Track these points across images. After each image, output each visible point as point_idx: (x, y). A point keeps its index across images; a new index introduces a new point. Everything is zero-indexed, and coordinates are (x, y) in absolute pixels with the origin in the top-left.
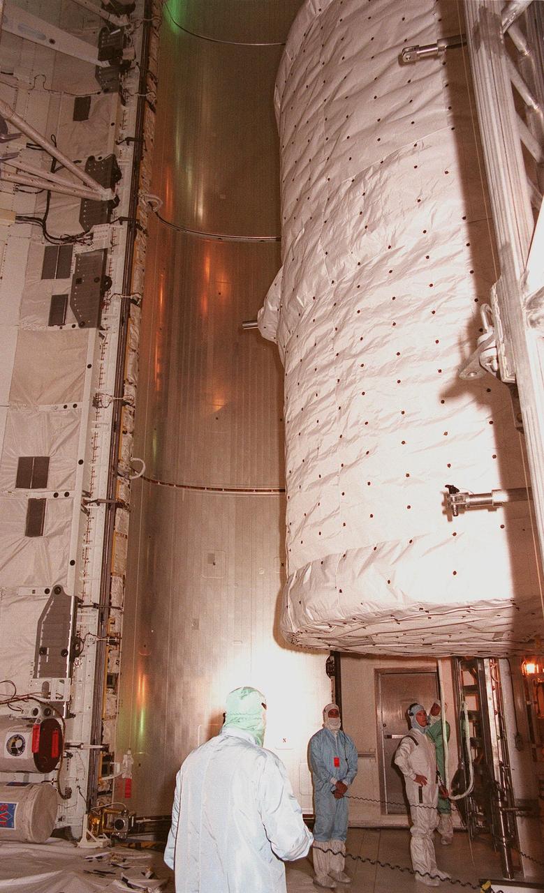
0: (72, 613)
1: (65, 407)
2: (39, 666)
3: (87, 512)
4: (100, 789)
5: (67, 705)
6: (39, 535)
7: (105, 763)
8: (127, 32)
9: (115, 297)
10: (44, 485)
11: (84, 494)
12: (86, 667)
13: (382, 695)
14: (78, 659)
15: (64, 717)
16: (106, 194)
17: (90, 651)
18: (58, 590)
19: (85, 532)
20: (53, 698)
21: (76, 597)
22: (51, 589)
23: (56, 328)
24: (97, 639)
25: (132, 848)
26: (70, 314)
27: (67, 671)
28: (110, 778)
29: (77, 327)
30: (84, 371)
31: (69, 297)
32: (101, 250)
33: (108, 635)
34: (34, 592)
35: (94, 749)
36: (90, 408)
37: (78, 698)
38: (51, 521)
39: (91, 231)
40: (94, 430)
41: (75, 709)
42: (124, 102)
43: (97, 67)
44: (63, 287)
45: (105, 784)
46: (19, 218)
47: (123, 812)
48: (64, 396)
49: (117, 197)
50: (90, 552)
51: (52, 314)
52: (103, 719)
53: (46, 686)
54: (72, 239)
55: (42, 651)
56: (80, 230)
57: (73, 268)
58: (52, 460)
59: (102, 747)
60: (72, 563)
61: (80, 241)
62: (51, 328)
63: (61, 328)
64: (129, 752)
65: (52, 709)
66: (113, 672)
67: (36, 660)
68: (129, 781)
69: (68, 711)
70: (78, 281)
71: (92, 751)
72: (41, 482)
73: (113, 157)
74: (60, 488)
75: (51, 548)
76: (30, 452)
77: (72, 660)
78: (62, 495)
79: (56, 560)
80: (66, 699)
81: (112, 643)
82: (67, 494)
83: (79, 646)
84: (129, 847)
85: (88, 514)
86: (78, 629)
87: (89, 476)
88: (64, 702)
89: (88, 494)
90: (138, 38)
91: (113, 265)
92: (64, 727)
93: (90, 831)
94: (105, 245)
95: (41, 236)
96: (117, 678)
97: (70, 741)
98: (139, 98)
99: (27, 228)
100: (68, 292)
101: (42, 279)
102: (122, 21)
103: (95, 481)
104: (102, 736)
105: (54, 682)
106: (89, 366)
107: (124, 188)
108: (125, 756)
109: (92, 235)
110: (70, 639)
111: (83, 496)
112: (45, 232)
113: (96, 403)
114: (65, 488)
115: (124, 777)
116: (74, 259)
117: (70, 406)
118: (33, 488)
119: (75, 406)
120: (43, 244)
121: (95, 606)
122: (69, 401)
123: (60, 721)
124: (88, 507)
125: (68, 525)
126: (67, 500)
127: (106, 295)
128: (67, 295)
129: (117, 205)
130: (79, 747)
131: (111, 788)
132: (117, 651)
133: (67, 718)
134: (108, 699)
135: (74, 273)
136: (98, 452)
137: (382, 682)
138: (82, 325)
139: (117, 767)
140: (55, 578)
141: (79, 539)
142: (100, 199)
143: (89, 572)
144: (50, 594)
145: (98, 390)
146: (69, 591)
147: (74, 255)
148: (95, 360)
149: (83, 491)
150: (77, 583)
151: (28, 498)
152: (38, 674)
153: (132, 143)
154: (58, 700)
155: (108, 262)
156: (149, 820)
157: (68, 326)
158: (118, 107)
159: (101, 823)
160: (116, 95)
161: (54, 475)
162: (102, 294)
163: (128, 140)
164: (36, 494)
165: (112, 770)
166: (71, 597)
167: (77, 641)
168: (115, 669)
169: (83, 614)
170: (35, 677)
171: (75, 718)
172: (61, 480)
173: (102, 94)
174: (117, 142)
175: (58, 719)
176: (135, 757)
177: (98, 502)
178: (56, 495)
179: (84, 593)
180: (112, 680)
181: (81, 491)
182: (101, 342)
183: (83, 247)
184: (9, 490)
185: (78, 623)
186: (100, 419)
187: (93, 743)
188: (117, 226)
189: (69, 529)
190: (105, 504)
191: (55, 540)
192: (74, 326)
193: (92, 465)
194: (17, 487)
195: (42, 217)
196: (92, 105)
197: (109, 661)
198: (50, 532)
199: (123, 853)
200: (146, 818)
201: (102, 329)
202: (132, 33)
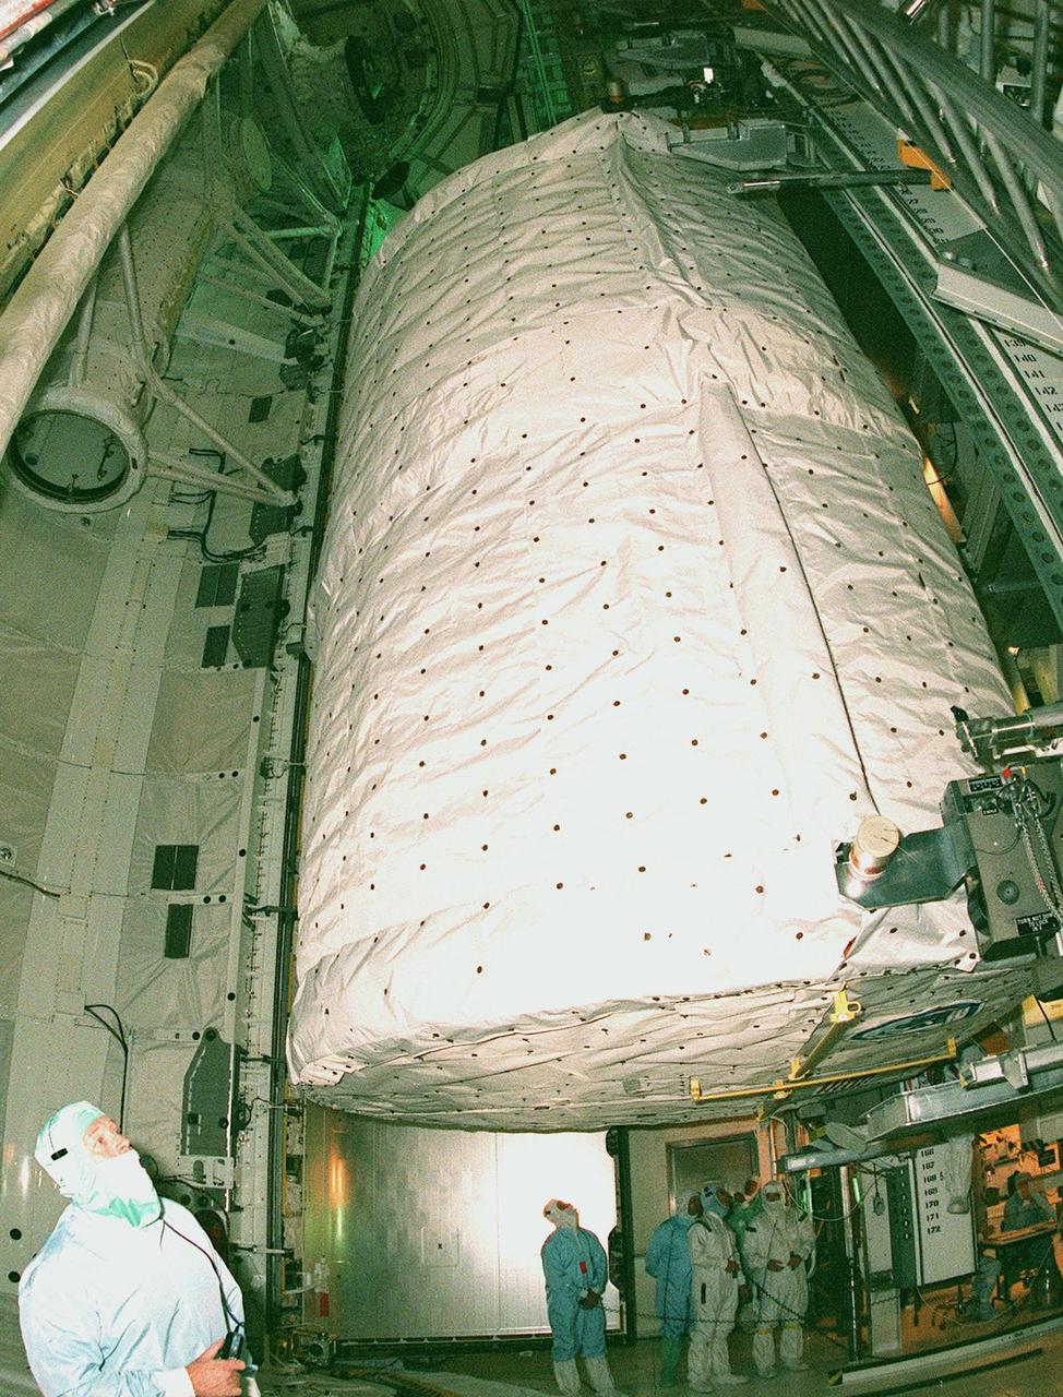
0: (232, 1068)
1: (222, 776)
2: (188, 1139)
3: (252, 926)
4: (284, 1305)
5: (231, 1194)
6: (183, 957)
7: (289, 1273)
8: (320, 332)
9: (293, 628)
10: (190, 885)
11: (247, 899)
12: (255, 1143)
13: (677, 1176)
14: (243, 1133)
15: (227, 1209)
16: (286, 499)
17: (260, 1124)
18: (211, 1034)
19: (248, 954)
20: (209, 1184)
21: (237, 1046)
22: (202, 1033)
23: (213, 669)
24: (270, 1107)
25: (336, 1377)
26: (231, 649)
27: (228, 1149)
28: (297, 1291)
29: (241, 666)
30: (249, 726)
31: (231, 629)
32: (275, 567)
33: (285, 1101)
34: (177, 1035)
35: (272, 1254)
36: (256, 778)
37: (245, 1187)
38: (201, 935)
39: (264, 543)
40: (261, 809)
41: (243, 1201)
42: (312, 400)
43: (283, 365)
44: (224, 615)
45: (292, 1298)
46: (172, 533)
47: (320, 1334)
48: (220, 760)
49: (300, 502)
50: (256, 983)
51: (207, 651)
52: (283, 1215)
53: (199, 1166)
54: (239, 555)
55: (190, 1119)
56: (250, 544)
57: (238, 592)
58: (202, 849)
59: (283, 1252)
60: (231, 997)
61: (249, 557)
62: (204, 671)
63: (219, 669)
64: (323, 1260)
65: (209, 1198)
66: (294, 1153)
67: (184, 1130)
68: (324, 1297)
69: (231, 1203)
70: (243, 607)
71: (270, 1256)
72: (188, 882)
73: (297, 458)
74: (215, 890)
75: (201, 976)
76: (172, 840)
77: (234, 1134)
78: (215, 899)
79: (208, 993)
80: (228, 1186)
81: (291, 1112)
82: (222, 899)
83: (244, 1115)
84: (331, 1375)
85: (254, 928)
86: (241, 1091)
87: (254, 873)
88: (225, 1191)
89: (253, 900)
90: (334, 337)
91: (291, 588)
92: (228, 1224)
93: (274, 1353)
94: (283, 559)
95: (200, 554)
96: (301, 1162)
97: (238, 1242)
98: (332, 395)
99: (182, 544)
100: (231, 622)
101: (196, 607)
102: (318, 320)
103: (263, 881)
104: (283, 1238)
105: (209, 1162)
106: (256, 719)
107: (309, 495)
108: (318, 1266)
109: (265, 548)
110: (230, 1103)
111: (245, 901)
112: (204, 549)
113: (264, 770)
114: (220, 888)
115: (317, 1290)
116: (240, 581)
117: (228, 774)
118: (176, 888)
119: (235, 774)
120: (198, 564)
121: (265, 1059)
122: (228, 767)
123: (221, 1215)
124: (252, 918)
125: (225, 941)
126: (223, 907)
127: (281, 624)
128: (228, 627)
129: (299, 513)
130: (250, 1250)
131: (300, 1303)
132: (300, 1125)
133: (231, 1211)
134: (289, 1189)
135: (238, 597)
136: (266, 841)
137: (677, 1159)
138: (247, 664)
139: (307, 1279)
140: (205, 1020)
141: (240, 964)
142: (277, 503)
143: (255, 1012)
144: (200, 1040)
145: (268, 753)
146: (227, 1036)
147: (240, 575)
148: (263, 712)
149: (246, 895)
150: (238, 1025)
151: (168, 903)
152: (188, 1150)
153: (322, 442)
154: (216, 1186)
155: (285, 585)
156: (357, 1343)
157: (228, 667)
158: (306, 405)
159: (289, 1345)
160: (303, 393)
161: (205, 870)
162: (276, 624)
163: (317, 438)
164: (179, 897)
165: (299, 1282)
166: (230, 1045)
167: (240, 1107)
168: (298, 1150)
169: (248, 1071)
170: (183, 1153)
171: (243, 1214)
172: (214, 878)
173: (286, 392)
174: (301, 442)
175: (218, 1212)
176: (333, 1267)
177: (267, 911)
178: (207, 900)
179: (248, 1041)
180: (294, 1165)
181: (243, 894)
182: (273, 688)
183: (253, 564)
184: (142, 891)
185: (241, 1083)
186: (269, 795)
187: (270, 1245)
188: (299, 539)
189: (226, 947)
190: (277, 914)
191: (206, 964)
192: (236, 666)
193: (259, 858)
194: (154, 886)
195: (202, 531)
196: (274, 404)
197: (288, 1138)
198: (198, 953)
199: (324, 1382)
200: (352, 1340)
201: (275, 670)
202: (326, 333)
